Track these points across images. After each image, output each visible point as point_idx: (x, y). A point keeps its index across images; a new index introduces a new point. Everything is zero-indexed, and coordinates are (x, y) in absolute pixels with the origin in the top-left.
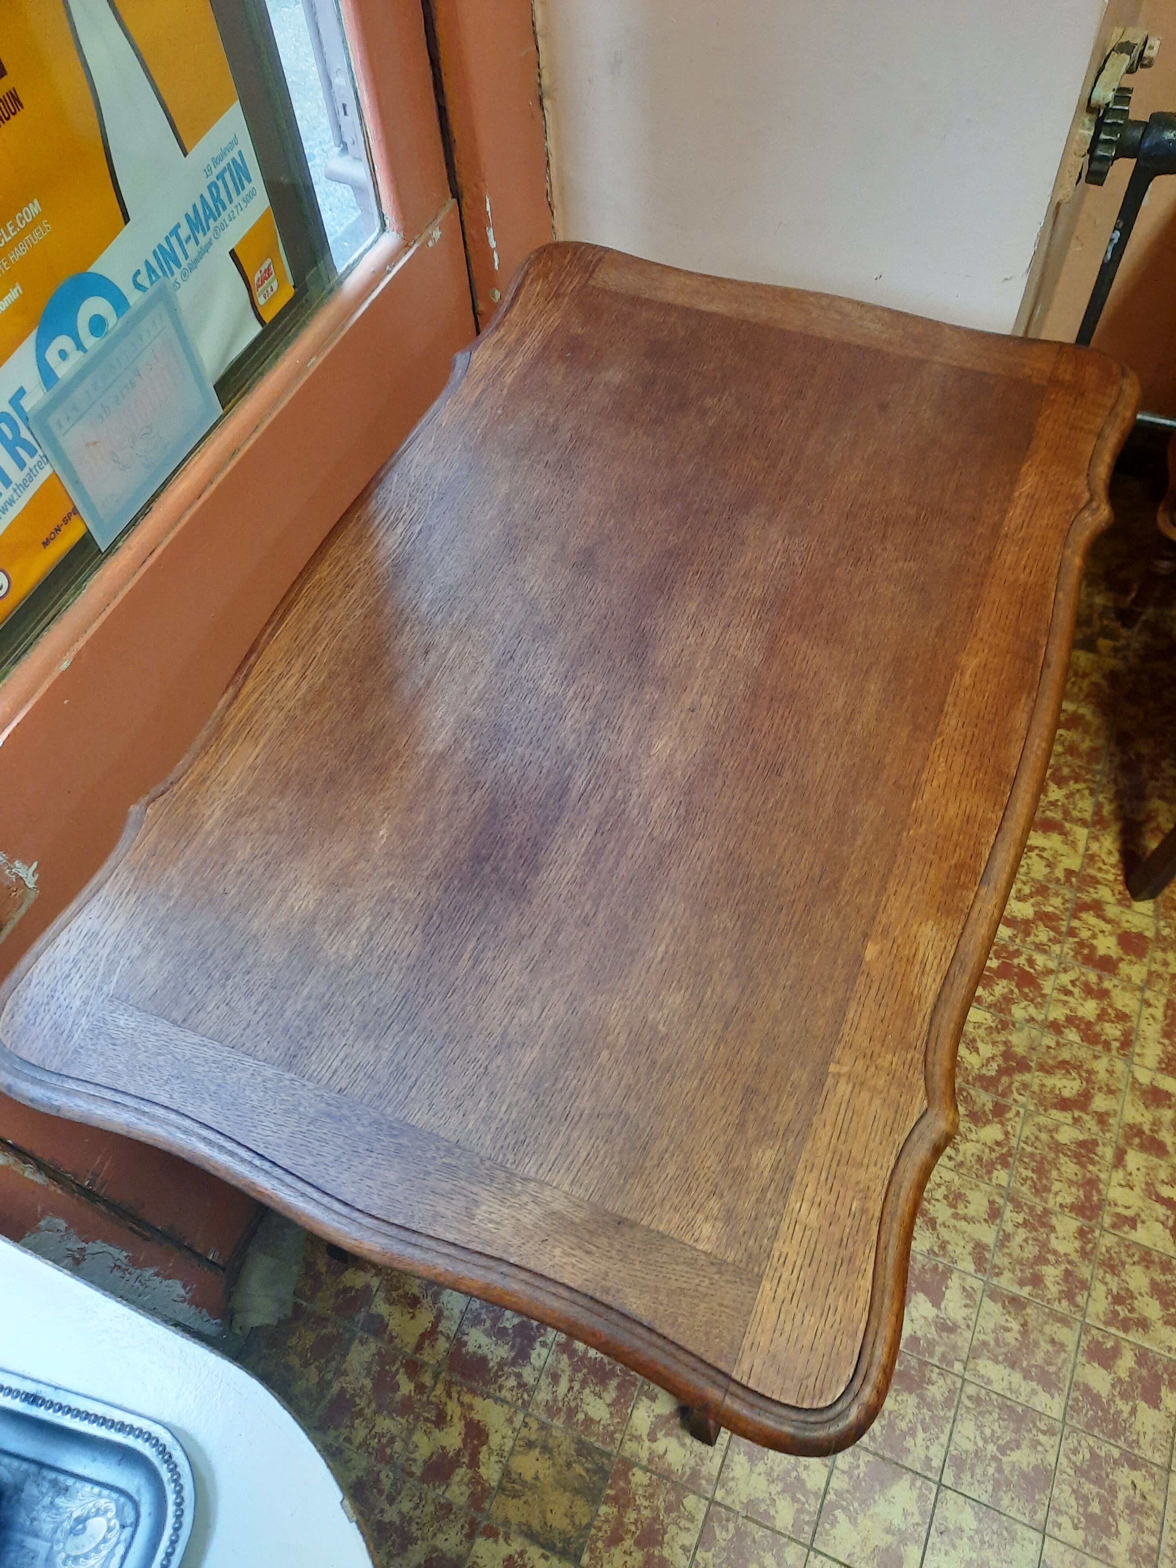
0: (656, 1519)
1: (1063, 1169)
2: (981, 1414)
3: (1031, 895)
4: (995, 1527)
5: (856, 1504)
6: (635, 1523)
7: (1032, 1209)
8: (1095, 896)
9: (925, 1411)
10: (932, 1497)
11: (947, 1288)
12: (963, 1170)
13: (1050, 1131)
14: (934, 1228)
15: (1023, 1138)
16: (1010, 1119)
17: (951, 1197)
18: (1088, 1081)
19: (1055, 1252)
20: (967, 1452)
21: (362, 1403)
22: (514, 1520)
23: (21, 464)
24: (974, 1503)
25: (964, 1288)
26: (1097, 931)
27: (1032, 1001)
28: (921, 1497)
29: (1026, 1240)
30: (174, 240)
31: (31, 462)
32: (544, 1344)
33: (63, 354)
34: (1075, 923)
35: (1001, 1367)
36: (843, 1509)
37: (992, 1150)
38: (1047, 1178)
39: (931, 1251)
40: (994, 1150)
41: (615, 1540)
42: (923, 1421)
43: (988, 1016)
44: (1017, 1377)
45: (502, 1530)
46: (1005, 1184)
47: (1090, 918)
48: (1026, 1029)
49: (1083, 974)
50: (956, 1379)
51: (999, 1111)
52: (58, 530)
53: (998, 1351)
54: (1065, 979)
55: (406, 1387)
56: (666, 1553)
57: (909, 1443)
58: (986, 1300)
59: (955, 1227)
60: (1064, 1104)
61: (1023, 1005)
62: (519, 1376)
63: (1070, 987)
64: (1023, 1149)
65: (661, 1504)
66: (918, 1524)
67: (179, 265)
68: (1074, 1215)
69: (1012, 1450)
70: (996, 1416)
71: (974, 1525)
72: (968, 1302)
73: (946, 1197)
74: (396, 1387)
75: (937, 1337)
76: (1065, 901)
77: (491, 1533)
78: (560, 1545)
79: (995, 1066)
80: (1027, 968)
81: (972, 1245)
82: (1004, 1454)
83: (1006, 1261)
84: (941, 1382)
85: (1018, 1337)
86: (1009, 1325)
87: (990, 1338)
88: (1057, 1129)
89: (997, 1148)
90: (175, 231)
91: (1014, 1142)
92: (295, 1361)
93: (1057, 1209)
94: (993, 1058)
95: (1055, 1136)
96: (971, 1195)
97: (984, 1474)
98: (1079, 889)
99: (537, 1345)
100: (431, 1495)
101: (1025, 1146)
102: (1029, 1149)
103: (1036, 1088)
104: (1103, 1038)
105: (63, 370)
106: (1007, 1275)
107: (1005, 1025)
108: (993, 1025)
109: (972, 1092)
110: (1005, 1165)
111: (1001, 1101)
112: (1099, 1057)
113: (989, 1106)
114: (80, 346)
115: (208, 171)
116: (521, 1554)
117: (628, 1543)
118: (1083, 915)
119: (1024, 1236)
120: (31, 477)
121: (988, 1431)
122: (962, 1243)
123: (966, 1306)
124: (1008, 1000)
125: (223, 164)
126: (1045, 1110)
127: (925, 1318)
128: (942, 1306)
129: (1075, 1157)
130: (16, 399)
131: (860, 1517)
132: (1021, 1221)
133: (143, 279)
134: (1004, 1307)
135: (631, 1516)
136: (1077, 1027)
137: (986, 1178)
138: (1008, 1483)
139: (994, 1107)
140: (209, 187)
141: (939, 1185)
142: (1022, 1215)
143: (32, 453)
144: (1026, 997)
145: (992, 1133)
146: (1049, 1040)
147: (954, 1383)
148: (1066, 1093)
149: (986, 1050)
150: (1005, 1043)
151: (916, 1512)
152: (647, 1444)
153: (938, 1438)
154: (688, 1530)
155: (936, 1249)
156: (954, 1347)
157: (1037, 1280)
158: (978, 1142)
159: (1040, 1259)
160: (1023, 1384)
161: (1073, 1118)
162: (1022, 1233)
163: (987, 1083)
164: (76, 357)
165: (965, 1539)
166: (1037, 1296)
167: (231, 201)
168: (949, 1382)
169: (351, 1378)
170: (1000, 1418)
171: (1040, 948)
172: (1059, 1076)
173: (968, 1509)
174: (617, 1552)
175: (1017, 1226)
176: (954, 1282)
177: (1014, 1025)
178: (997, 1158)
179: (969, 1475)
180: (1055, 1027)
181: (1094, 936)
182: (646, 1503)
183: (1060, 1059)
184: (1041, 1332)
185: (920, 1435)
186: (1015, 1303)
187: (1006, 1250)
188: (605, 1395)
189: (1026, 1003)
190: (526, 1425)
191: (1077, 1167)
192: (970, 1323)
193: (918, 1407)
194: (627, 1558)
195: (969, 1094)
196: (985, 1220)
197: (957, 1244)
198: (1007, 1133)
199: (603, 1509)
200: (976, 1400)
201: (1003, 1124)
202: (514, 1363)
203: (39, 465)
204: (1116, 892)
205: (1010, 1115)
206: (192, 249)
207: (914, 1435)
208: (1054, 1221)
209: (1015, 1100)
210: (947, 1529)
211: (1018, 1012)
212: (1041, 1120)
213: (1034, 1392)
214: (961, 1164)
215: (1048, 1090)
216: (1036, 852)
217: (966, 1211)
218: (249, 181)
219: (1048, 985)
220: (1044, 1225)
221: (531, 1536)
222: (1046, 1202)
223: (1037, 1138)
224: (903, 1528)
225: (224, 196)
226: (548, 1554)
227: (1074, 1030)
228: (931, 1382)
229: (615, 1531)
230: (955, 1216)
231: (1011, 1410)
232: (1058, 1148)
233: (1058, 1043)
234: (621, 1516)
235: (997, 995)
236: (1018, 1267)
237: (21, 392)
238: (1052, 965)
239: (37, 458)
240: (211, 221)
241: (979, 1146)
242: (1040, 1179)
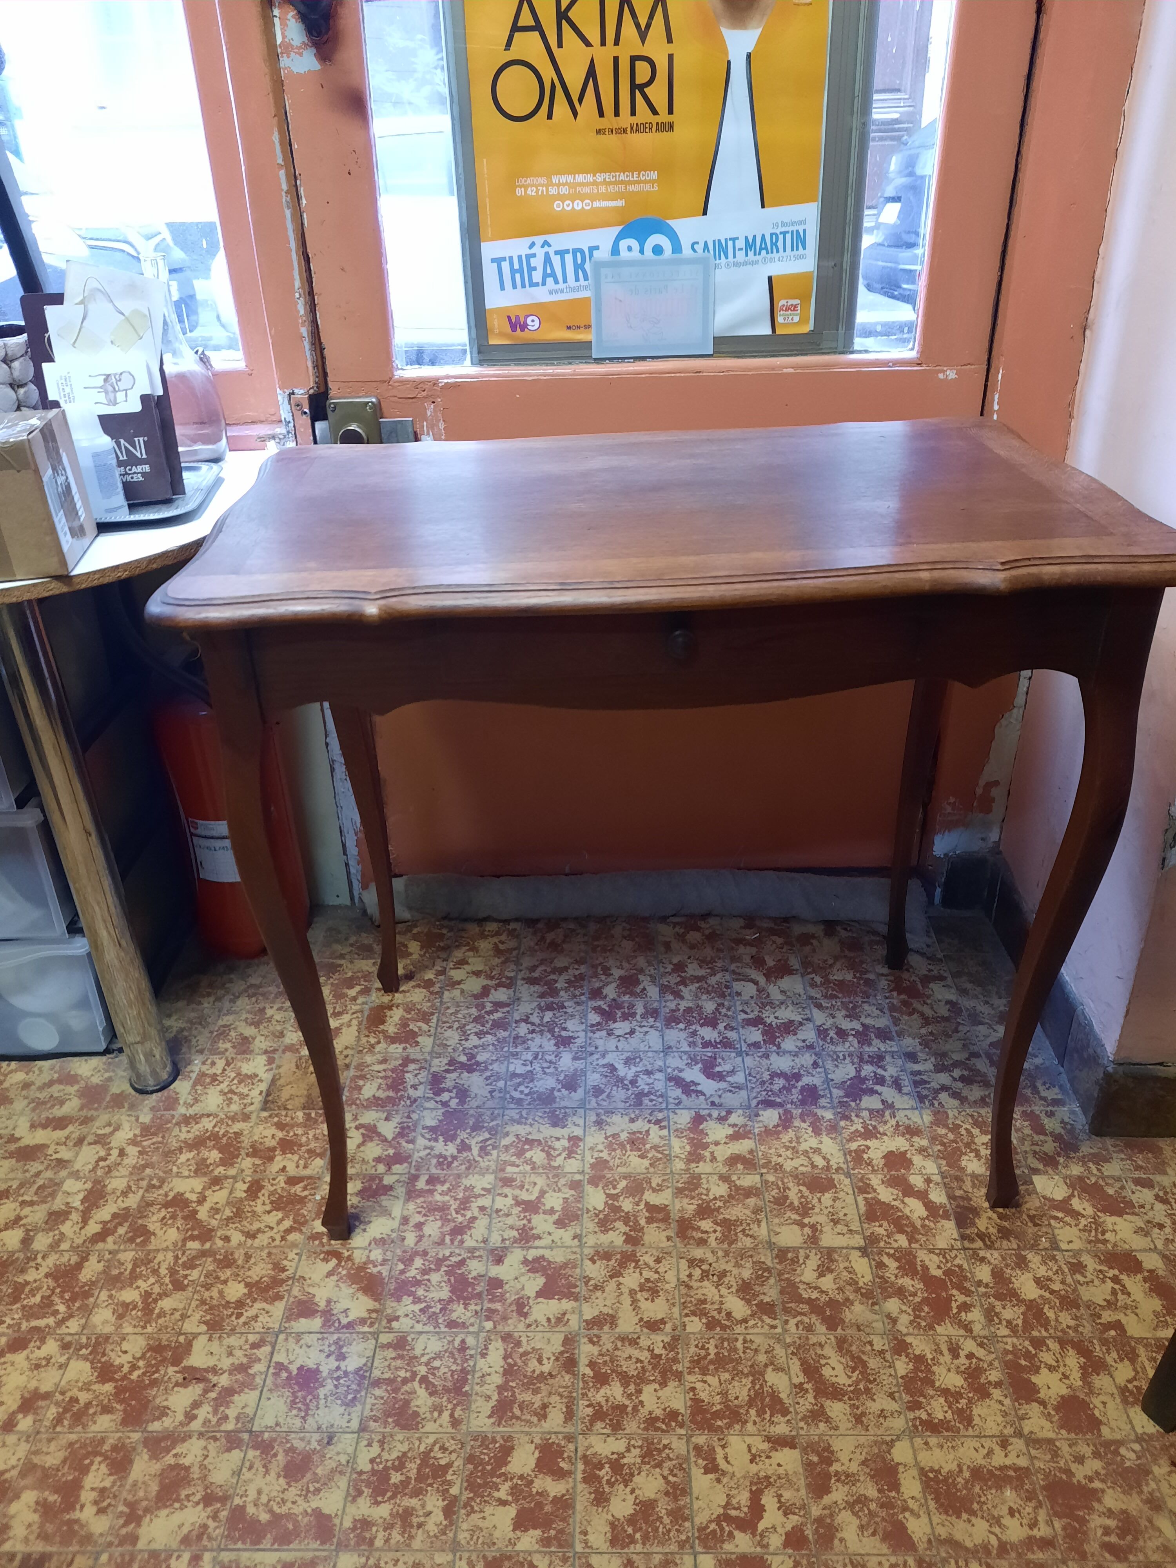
0: (301, 1145)
1: (736, 1384)
2: (452, 1353)
3: (1052, 1292)
4: (354, 1387)
5: (344, 1272)
6: (295, 1134)
7: (675, 1360)
8: (1109, 1360)
9: (439, 1307)
10: (366, 1329)
11: (559, 1299)
12: (684, 1290)
13: (772, 1363)
14: (611, 1277)
15: (748, 1337)
16: (763, 1321)
17: (650, 1284)
18: (857, 1392)
19: (639, 1392)
20: (413, 1349)
21: (337, 976)
22: (281, 1070)
23: (577, 280)
24: (369, 1364)
25: (564, 1314)
26: (1062, 1369)
27: (917, 1317)
28: (363, 1321)
29: (638, 1361)
30: (730, 243)
31: (582, 282)
32: (405, 1049)
33: (630, 249)
34: (1054, 1346)
35: (502, 1363)
36: (338, 1265)
37: (719, 1311)
38: (716, 1369)
39: (587, 1280)
40: (719, 1313)
41: (280, 1126)
42: (429, 1307)
43: (868, 1277)
44: (498, 1380)
45: (274, 1066)
46: (688, 1329)
47: (1073, 1361)
48: (877, 1317)
49: (991, 1364)
50: (476, 1326)
51: (767, 1309)
52: (579, 327)
53: (516, 1357)
54: (969, 1346)
55: (352, 992)
56: (278, 1158)
57: (407, 1300)
58: (561, 1337)
59: (622, 1293)
60: (812, 1370)
61: (904, 1308)
62: (379, 1042)
63: (962, 1354)
64: (737, 1340)
65: (313, 1145)
66: (340, 1323)
67: (727, 257)
68: (689, 1403)
69: (427, 1389)
70: (454, 1368)
71: (351, 1369)
72: (553, 1321)
73: (648, 1280)
74: (351, 987)
75: (509, 1301)
76: (1076, 1329)
77: (271, 1061)
78: (270, 1098)
79: (815, 1295)
80: (954, 1305)
81: (611, 1312)
82: (420, 1382)
83: (610, 1346)
84: (469, 1314)
85: (537, 1372)
86: (545, 1361)
87: (525, 1347)
88: (777, 1369)
89: (723, 1314)
90: (734, 240)
91: (738, 1329)
92: (353, 939)
93: (688, 1386)
94: (823, 1292)
95: (770, 1369)
96: (660, 1301)
97: (397, 1369)
98: (1104, 1342)
99: (403, 1045)
100: (288, 1026)
101: (741, 1341)
102: (739, 1345)
103: (813, 1339)
104: (922, 1399)
105: (624, 254)
106: (595, 1350)
107: (867, 1295)
108: (861, 1284)
109: (772, 1281)
110: (711, 1325)
111: (778, 1309)
112: (894, 1399)
113: (766, 1299)
114: (642, 251)
115: (775, 225)
116: (261, 1081)
117: (280, 1135)
118: (1071, 1352)
119: (642, 1358)
120: (579, 289)
121: (436, 1363)
122: (608, 1303)
123: (549, 1320)
124: (900, 1292)
125: (790, 229)
126: (793, 1353)
127: (523, 1289)
128: (540, 1300)
129: (757, 1394)
130: (592, 249)
131: (335, 1278)
132: (657, 1351)
133: (699, 248)
134: (562, 1353)
135: (300, 1131)
136: (916, 1369)
137: (686, 1311)
138: (396, 1390)
139: (768, 1303)
140: (772, 235)
141: (657, 1272)
142: (663, 1352)
143: (586, 278)
144: (917, 1308)
145: (738, 1307)
146: (879, 1343)
147: (472, 1325)
148: (826, 1372)
149: (827, 1283)
150: (847, 1299)
151: (349, 1319)
152: (353, 1125)
153: (418, 1322)
154: (297, 1167)
155: (592, 1282)
156: (505, 1318)
157: (601, 1379)
158: (721, 1296)
159: (625, 1379)
160: (493, 1387)
161: (801, 1384)
162: (645, 1356)
163: (790, 1290)
164: (635, 254)
165: (337, 1364)
166: (584, 1382)
167: (785, 251)
168: (472, 1320)
169: (350, 966)
170: (453, 1371)
171: (990, 1315)
172: (843, 1361)
173: (364, 1361)
174: (273, 1130)
175: (650, 1350)
176: (567, 1305)
177: (873, 1304)
178: (713, 1317)
179: (393, 1355)
180: (901, 1347)
181: (1051, 1369)
182: (310, 1137)
183: (865, 1358)
184: (550, 1394)
185: (417, 1308)
186: (569, 1364)
187: (619, 1344)
188: (380, 1091)
189: (910, 1311)
190: (346, 1056)
191: (747, 1398)
192: (534, 1326)
193: (440, 1300)
194: (270, 1137)
195: (768, 1278)
196: (641, 1319)
197: (605, 1299)
198: (745, 1321)
199: (300, 1114)
200: (463, 1347)
201: (753, 1315)
202: (386, 1037)
203: (586, 288)
204: (1135, 1383)
205: (768, 1320)
206: (741, 255)
207: (414, 1303)
208: (672, 1384)
209: (786, 1322)
210: (341, 1347)
211: (893, 1305)
212: (779, 1351)
213: (488, 1398)
214: (689, 1287)
215: (819, 1352)
216: (1117, 1287)
217: (642, 1300)
218: (804, 248)
219: (946, 1330)
220: (663, 1374)
221: (273, 1081)
222: (689, 1373)
223: (756, 1351)
224: (335, 1312)
225: (780, 244)
226: (264, 1094)
227: (911, 1366)
228: (466, 1306)
229: (286, 1125)
230: (632, 1292)
231: (465, 1381)
232: (757, 1374)
233: (882, 1352)
234: (298, 1125)
235: (900, 1281)
236: (607, 1358)
237: (597, 248)
238: (977, 1328)
239: (586, 283)
240: (764, 252)
241: (717, 1298)
242: (711, 1362)
